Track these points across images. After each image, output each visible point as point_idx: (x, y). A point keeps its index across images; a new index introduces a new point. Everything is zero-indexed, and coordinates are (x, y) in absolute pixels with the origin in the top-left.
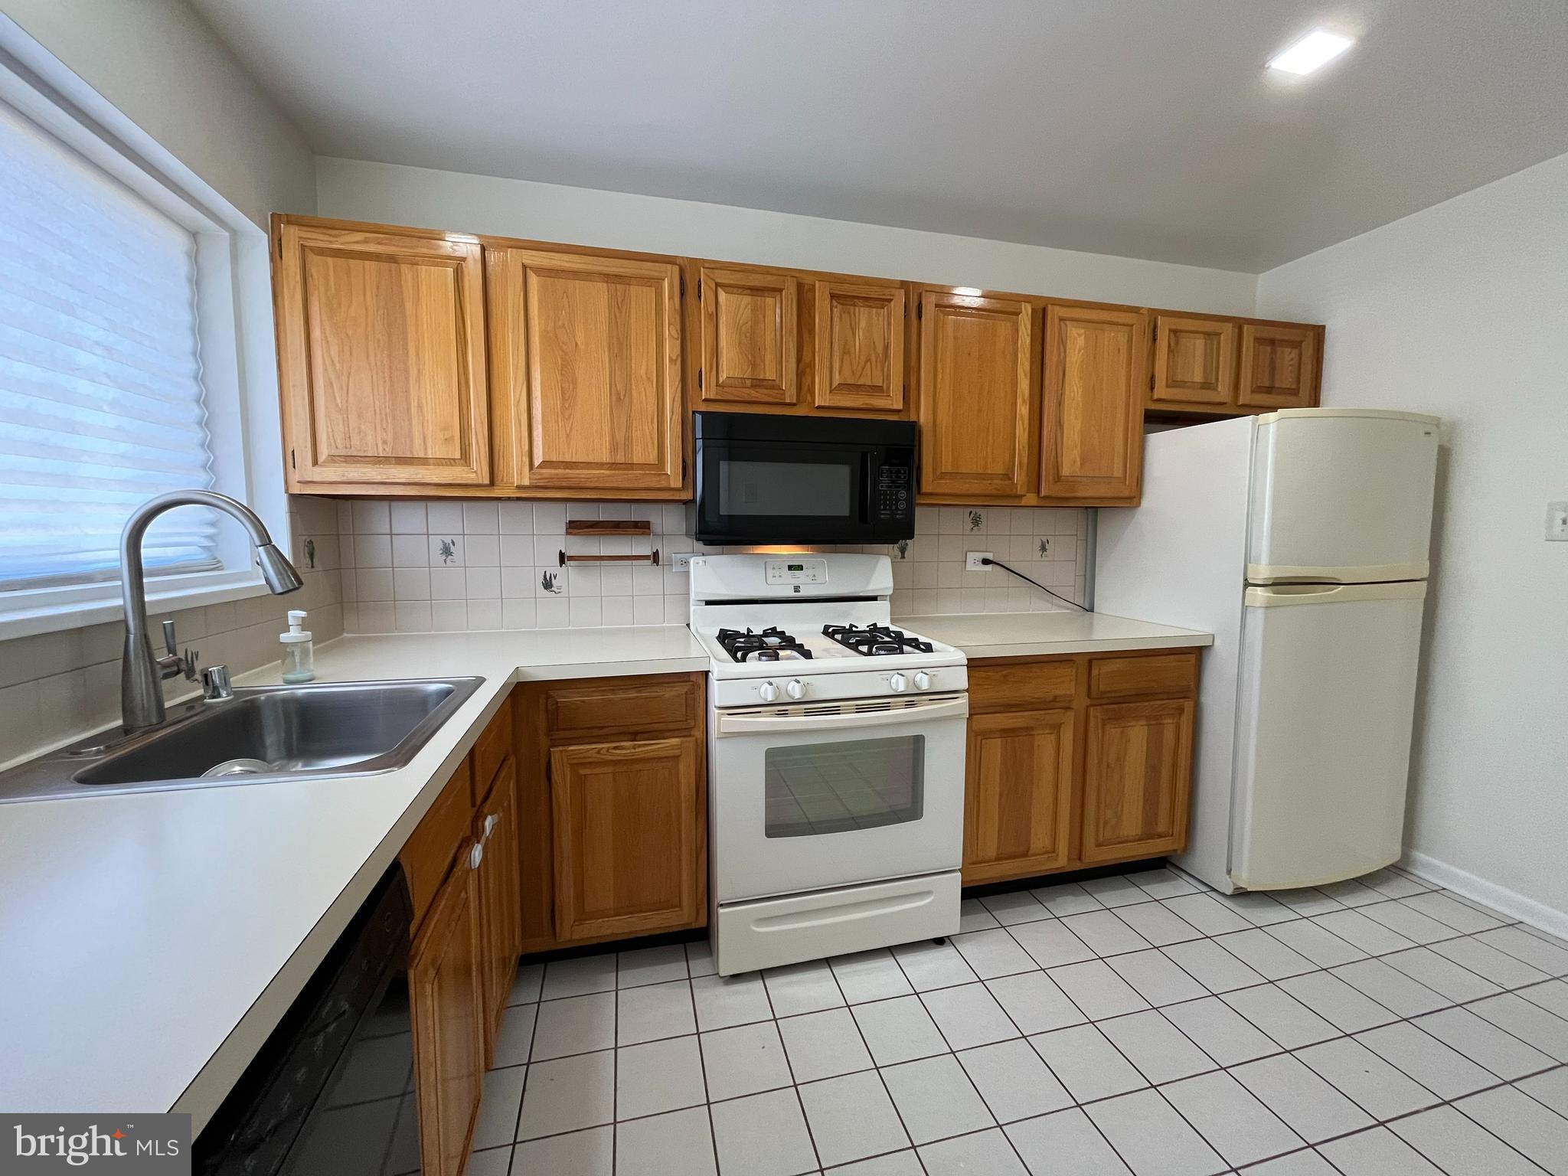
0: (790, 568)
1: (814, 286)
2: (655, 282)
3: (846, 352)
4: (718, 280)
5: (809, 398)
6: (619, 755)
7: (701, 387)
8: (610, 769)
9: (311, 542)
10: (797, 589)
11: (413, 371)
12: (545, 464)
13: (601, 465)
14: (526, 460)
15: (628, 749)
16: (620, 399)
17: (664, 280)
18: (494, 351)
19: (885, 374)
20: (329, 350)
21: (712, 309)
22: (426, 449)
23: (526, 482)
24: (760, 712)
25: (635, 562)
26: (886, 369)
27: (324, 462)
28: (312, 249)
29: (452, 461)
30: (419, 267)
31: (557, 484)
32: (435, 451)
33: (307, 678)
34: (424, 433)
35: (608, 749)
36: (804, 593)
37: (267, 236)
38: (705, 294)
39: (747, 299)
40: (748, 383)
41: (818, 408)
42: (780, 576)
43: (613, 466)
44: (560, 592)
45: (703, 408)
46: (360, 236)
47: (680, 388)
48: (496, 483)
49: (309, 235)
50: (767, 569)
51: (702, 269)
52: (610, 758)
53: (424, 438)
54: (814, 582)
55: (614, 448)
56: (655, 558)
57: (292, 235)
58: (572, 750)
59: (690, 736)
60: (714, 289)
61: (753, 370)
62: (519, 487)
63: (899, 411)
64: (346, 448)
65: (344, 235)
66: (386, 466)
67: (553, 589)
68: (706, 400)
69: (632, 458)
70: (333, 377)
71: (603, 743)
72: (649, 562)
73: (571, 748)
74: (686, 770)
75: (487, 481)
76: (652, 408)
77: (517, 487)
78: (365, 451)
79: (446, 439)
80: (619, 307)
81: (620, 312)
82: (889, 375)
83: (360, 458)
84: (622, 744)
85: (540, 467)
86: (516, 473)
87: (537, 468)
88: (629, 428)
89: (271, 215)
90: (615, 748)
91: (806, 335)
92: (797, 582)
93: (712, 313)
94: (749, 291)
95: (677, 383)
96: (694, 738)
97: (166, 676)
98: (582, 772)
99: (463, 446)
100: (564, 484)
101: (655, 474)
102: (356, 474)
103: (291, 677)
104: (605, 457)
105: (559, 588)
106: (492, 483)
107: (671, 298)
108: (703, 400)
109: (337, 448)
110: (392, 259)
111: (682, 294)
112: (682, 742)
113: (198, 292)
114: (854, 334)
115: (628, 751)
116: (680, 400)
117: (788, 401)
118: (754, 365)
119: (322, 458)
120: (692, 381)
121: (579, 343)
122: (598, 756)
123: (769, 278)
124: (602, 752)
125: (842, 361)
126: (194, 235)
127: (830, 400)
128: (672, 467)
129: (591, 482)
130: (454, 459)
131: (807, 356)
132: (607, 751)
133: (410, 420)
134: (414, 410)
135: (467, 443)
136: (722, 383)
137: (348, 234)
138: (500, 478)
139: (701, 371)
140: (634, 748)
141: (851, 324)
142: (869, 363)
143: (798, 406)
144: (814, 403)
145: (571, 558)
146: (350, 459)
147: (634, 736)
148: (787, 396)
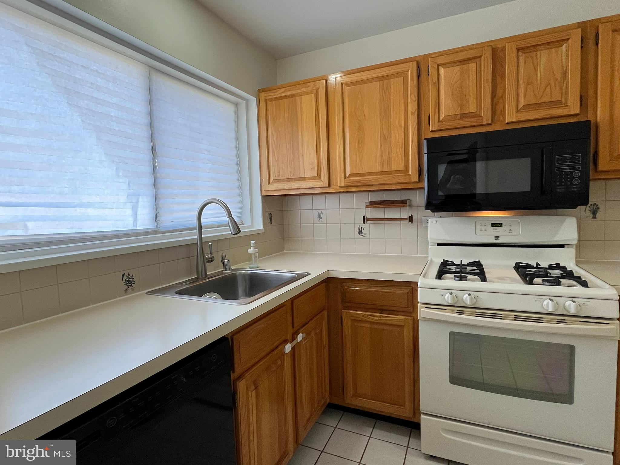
0: (493, 225)
1: (505, 47)
2: (403, 74)
3: (529, 83)
4: (439, 63)
5: (501, 118)
6: (372, 319)
7: (429, 124)
8: (368, 325)
9: (271, 214)
10: (497, 238)
11: (300, 141)
12: (351, 175)
13: (376, 173)
14: (343, 174)
15: (378, 317)
16: (386, 138)
17: (408, 71)
18: (330, 126)
19: (564, 91)
20: (273, 138)
21: (435, 79)
22: (304, 173)
23: (343, 185)
24: (446, 309)
25: (402, 221)
26: (564, 88)
27: (272, 182)
28: (269, 100)
29: (314, 178)
30: (303, 96)
31: (355, 184)
32: (308, 174)
33: (256, 267)
34: (304, 167)
35: (368, 315)
36: (501, 241)
37: (256, 99)
38: (431, 73)
39: (458, 68)
40: (459, 116)
41: (508, 123)
42: (485, 230)
43: (383, 173)
44: (365, 236)
45: (431, 136)
46: (283, 90)
47: (416, 128)
48: (331, 186)
49: (268, 95)
50: (477, 225)
51: (430, 59)
52: (369, 320)
53: (304, 169)
54: (510, 234)
55: (382, 165)
56: (411, 219)
57: (263, 96)
58: (352, 313)
59: (411, 316)
60: (437, 68)
61: (461, 109)
62: (340, 187)
63: (576, 115)
64: (278, 176)
65: (278, 91)
66: (292, 182)
67: (363, 234)
68: (432, 131)
69: (391, 168)
70: (275, 149)
71: (367, 312)
72: (406, 221)
73: (351, 312)
74: (407, 333)
75: (327, 186)
76: (402, 141)
77: (339, 187)
78: (285, 177)
79: (312, 168)
80: (385, 92)
81: (385, 94)
82: (567, 93)
83: (283, 180)
84: (375, 314)
85: (349, 177)
86: (339, 181)
87: (348, 177)
88: (390, 152)
89: (258, 90)
90: (371, 315)
91: (499, 79)
92: (497, 234)
93: (436, 82)
94: (459, 63)
95: (415, 125)
96: (412, 318)
97: (208, 262)
98: (356, 324)
99: (318, 171)
100: (359, 184)
101: (404, 175)
102: (281, 186)
103: (251, 266)
104: (378, 169)
105: (365, 234)
106: (329, 186)
107: (412, 79)
108: (431, 132)
109: (276, 176)
110: (293, 96)
111: (419, 76)
112: (405, 319)
113: (238, 125)
114: (536, 70)
115: (377, 318)
116: (417, 134)
117: (485, 123)
118: (461, 106)
119: (271, 180)
120: (424, 121)
121: (366, 114)
122: (363, 318)
123: (472, 51)
124: (365, 316)
125: (526, 90)
126: (236, 105)
127: (516, 117)
128: (413, 171)
129: (371, 182)
130: (314, 177)
131: (499, 93)
132: (367, 316)
133: (299, 162)
134: (301, 158)
135: (320, 169)
136: (442, 120)
137: (279, 90)
138: (333, 183)
139: (429, 116)
140: (380, 317)
141: (533, 64)
142: (549, 86)
143: (492, 125)
144: (505, 121)
145: (368, 220)
146: (280, 180)
147: (382, 311)
148: (484, 120)
